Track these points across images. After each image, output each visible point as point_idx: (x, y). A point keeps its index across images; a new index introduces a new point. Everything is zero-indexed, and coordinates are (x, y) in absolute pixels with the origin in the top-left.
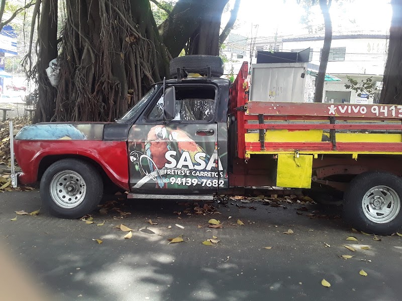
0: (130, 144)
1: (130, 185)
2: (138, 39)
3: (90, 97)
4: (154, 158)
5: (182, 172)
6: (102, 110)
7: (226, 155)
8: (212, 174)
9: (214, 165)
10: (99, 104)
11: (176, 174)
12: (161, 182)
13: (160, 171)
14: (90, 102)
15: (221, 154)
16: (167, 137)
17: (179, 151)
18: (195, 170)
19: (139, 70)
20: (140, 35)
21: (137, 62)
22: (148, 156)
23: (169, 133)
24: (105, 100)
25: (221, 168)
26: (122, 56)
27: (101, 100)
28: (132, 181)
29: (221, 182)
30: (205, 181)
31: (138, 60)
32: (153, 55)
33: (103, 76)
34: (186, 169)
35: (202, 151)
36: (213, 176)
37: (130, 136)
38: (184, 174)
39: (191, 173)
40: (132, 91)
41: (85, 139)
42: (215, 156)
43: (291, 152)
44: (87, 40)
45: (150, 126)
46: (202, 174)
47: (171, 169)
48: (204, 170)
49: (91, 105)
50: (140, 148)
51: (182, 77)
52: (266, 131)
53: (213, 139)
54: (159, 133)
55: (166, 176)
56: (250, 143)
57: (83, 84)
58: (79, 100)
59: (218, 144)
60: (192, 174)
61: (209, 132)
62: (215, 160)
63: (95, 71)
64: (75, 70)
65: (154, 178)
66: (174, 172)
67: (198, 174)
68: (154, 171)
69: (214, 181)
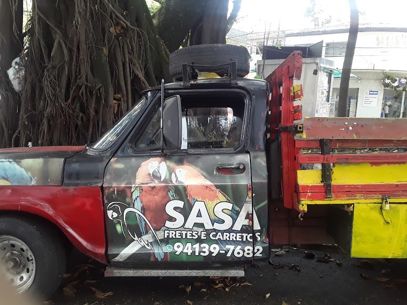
0: (106, 191)
1: (108, 257)
2: (126, 30)
3: (63, 105)
4: (147, 213)
5: (194, 234)
6: (80, 123)
7: (264, 206)
8: (242, 237)
9: (246, 222)
10: (75, 114)
11: (184, 237)
12: (159, 251)
13: (157, 233)
14: (63, 112)
15: (257, 204)
16: (168, 177)
17: (188, 200)
18: (214, 230)
19: (128, 70)
20: (129, 24)
21: (125, 59)
22: (137, 209)
23: (171, 171)
24: (83, 109)
25: (257, 226)
26: (105, 51)
27: (78, 109)
28: (112, 251)
29: (258, 250)
30: (231, 247)
31: (127, 55)
32: (145, 50)
33: (80, 78)
34: (201, 230)
35: (225, 200)
36: (245, 240)
37: (108, 177)
38: (196, 237)
39: (208, 235)
40: (119, 96)
41: (33, 183)
42: (247, 208)
43: (376, 201)
44: (58, 31)
45: (139, 160)
46: (226, 236)
47: (175, 230)
48: (230, 231)
49: (65, 115)
50: (123, 196)
51: (190, 79)
52: (334, 166)
53: (243, 180)
54: (154, 171)
55: (167, 241)
56: (308, 186)
57: (54, 89)
58: (48, 110)
59: (252, 188)
60: (209, 237)
61: (238, 168)
62: (248, 214)
63: (70, 71)
64: (43, 72)
65: (148, 245)
66: (181, 235)
67: (219, 236)
68: (147, 233)
69: (246, 248)
